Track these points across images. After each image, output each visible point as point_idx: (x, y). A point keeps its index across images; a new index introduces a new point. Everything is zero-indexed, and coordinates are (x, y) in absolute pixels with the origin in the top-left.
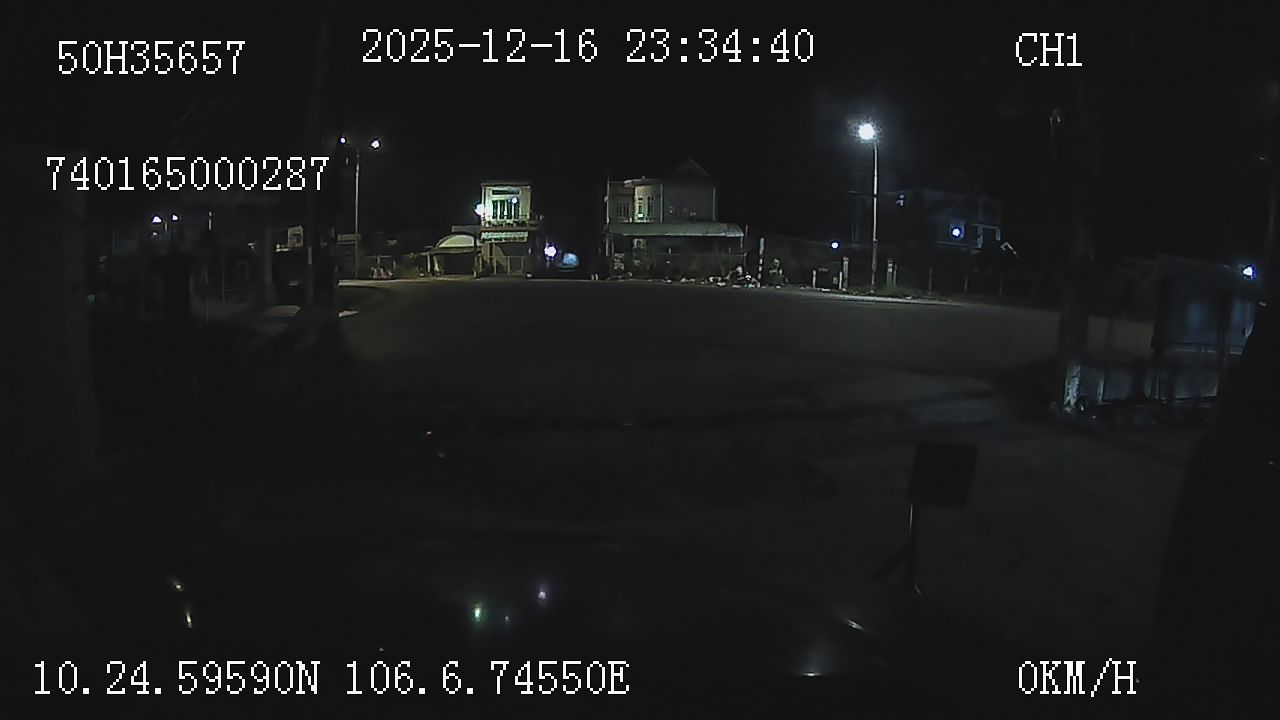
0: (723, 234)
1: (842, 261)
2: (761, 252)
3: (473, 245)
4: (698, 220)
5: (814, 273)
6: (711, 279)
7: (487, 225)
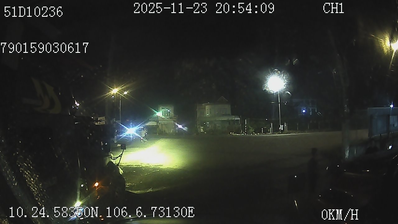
0: (234, 119)
1: (271, 124)
2: (246, 124)
3: (156, 124)
4: (226, 115)
5: (262, 129)
6: (231, 133)
7: (161, 118)
